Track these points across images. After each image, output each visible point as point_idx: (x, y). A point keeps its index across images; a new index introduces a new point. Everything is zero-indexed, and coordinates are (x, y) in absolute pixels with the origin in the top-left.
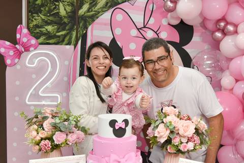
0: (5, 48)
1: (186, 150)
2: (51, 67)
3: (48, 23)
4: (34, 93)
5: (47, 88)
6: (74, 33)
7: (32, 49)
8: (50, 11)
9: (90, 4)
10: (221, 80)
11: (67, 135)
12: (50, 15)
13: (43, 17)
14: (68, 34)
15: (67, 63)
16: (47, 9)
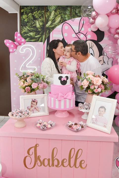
0: (9, 43)
1: (97, 92)
2: (32, 53)
3: (30, 31)
4: (24, 66)
5: (30, 63)
6: (44, 36)
7: (22, 44)
8: (32, 25)
9: (52, 21)
10: (118, 59)
11: (38, 84)
12: (32, 27)
13: (28, 28)
14: (41, 36)
15: (40, 51)
16: (30, 24)
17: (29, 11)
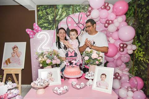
0: (30, 32)
2: (47, 38)
3: (45, 23)
4: (40, 48)
5: (45, 46)
6: (54, 26)
7: (39, 32)
9: (60, 15)
12: (46, 20)
13: (43, 21)
14: (52, 26)
17: (44, 8)
